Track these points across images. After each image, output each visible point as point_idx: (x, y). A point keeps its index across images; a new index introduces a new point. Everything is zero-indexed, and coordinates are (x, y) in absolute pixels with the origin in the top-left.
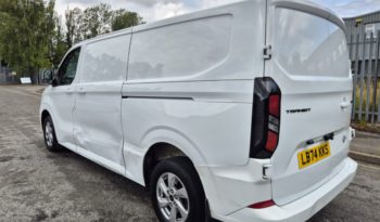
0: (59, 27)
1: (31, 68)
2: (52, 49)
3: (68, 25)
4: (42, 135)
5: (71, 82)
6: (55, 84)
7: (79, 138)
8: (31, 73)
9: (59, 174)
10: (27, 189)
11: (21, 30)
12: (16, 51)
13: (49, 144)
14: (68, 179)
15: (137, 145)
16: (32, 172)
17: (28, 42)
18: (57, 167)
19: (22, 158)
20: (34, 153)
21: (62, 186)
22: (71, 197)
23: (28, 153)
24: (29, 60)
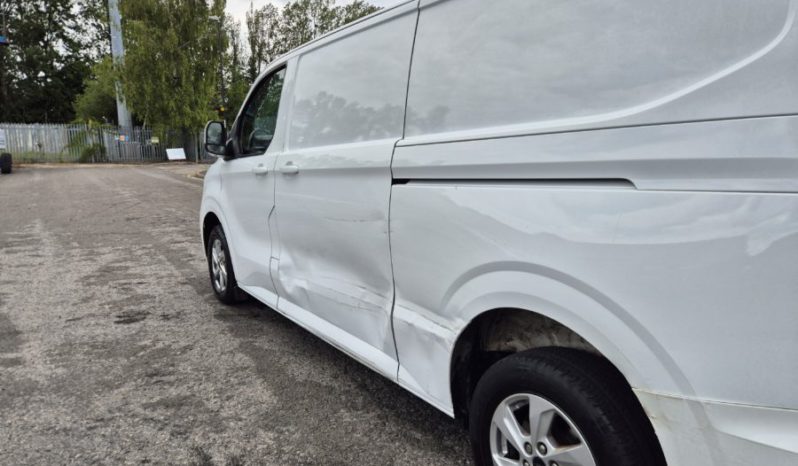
0: (235, 48)
1: (184, 130)
2: (224, 91)
3: (253, 41)
4: (204, 266)
5: (263, 151)
6: (230, 155)
7: (283, 279)
8: (185, 139)
9: (241, 359)
10: (173, 392)
11: (167, 55)
12: (157, 96)
13: (220, 286)
14: (261, 372)
15: (437, 310)
16: (185, 350)
17: (179, 78)
18: (237, 342)
19: (166, 317)
20: (189, 306)
21: (248, 391)
22: (270, 421)
23: (178, 306)
24: (182, 114)
